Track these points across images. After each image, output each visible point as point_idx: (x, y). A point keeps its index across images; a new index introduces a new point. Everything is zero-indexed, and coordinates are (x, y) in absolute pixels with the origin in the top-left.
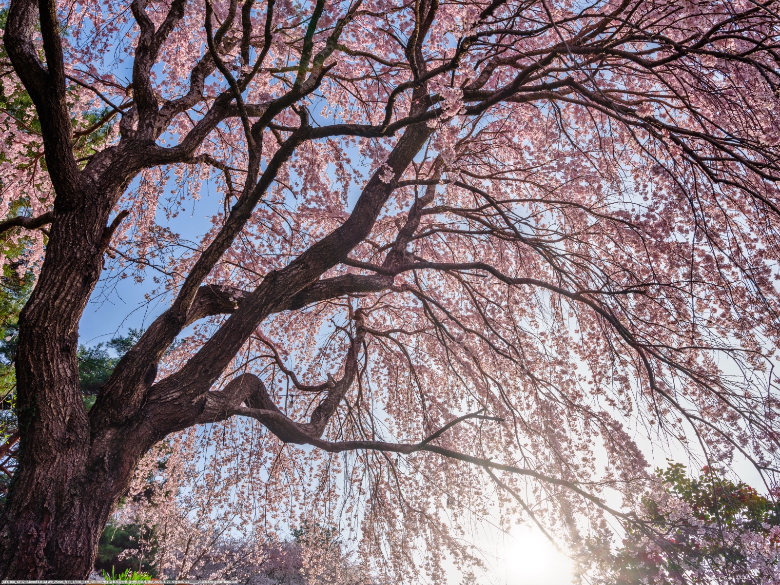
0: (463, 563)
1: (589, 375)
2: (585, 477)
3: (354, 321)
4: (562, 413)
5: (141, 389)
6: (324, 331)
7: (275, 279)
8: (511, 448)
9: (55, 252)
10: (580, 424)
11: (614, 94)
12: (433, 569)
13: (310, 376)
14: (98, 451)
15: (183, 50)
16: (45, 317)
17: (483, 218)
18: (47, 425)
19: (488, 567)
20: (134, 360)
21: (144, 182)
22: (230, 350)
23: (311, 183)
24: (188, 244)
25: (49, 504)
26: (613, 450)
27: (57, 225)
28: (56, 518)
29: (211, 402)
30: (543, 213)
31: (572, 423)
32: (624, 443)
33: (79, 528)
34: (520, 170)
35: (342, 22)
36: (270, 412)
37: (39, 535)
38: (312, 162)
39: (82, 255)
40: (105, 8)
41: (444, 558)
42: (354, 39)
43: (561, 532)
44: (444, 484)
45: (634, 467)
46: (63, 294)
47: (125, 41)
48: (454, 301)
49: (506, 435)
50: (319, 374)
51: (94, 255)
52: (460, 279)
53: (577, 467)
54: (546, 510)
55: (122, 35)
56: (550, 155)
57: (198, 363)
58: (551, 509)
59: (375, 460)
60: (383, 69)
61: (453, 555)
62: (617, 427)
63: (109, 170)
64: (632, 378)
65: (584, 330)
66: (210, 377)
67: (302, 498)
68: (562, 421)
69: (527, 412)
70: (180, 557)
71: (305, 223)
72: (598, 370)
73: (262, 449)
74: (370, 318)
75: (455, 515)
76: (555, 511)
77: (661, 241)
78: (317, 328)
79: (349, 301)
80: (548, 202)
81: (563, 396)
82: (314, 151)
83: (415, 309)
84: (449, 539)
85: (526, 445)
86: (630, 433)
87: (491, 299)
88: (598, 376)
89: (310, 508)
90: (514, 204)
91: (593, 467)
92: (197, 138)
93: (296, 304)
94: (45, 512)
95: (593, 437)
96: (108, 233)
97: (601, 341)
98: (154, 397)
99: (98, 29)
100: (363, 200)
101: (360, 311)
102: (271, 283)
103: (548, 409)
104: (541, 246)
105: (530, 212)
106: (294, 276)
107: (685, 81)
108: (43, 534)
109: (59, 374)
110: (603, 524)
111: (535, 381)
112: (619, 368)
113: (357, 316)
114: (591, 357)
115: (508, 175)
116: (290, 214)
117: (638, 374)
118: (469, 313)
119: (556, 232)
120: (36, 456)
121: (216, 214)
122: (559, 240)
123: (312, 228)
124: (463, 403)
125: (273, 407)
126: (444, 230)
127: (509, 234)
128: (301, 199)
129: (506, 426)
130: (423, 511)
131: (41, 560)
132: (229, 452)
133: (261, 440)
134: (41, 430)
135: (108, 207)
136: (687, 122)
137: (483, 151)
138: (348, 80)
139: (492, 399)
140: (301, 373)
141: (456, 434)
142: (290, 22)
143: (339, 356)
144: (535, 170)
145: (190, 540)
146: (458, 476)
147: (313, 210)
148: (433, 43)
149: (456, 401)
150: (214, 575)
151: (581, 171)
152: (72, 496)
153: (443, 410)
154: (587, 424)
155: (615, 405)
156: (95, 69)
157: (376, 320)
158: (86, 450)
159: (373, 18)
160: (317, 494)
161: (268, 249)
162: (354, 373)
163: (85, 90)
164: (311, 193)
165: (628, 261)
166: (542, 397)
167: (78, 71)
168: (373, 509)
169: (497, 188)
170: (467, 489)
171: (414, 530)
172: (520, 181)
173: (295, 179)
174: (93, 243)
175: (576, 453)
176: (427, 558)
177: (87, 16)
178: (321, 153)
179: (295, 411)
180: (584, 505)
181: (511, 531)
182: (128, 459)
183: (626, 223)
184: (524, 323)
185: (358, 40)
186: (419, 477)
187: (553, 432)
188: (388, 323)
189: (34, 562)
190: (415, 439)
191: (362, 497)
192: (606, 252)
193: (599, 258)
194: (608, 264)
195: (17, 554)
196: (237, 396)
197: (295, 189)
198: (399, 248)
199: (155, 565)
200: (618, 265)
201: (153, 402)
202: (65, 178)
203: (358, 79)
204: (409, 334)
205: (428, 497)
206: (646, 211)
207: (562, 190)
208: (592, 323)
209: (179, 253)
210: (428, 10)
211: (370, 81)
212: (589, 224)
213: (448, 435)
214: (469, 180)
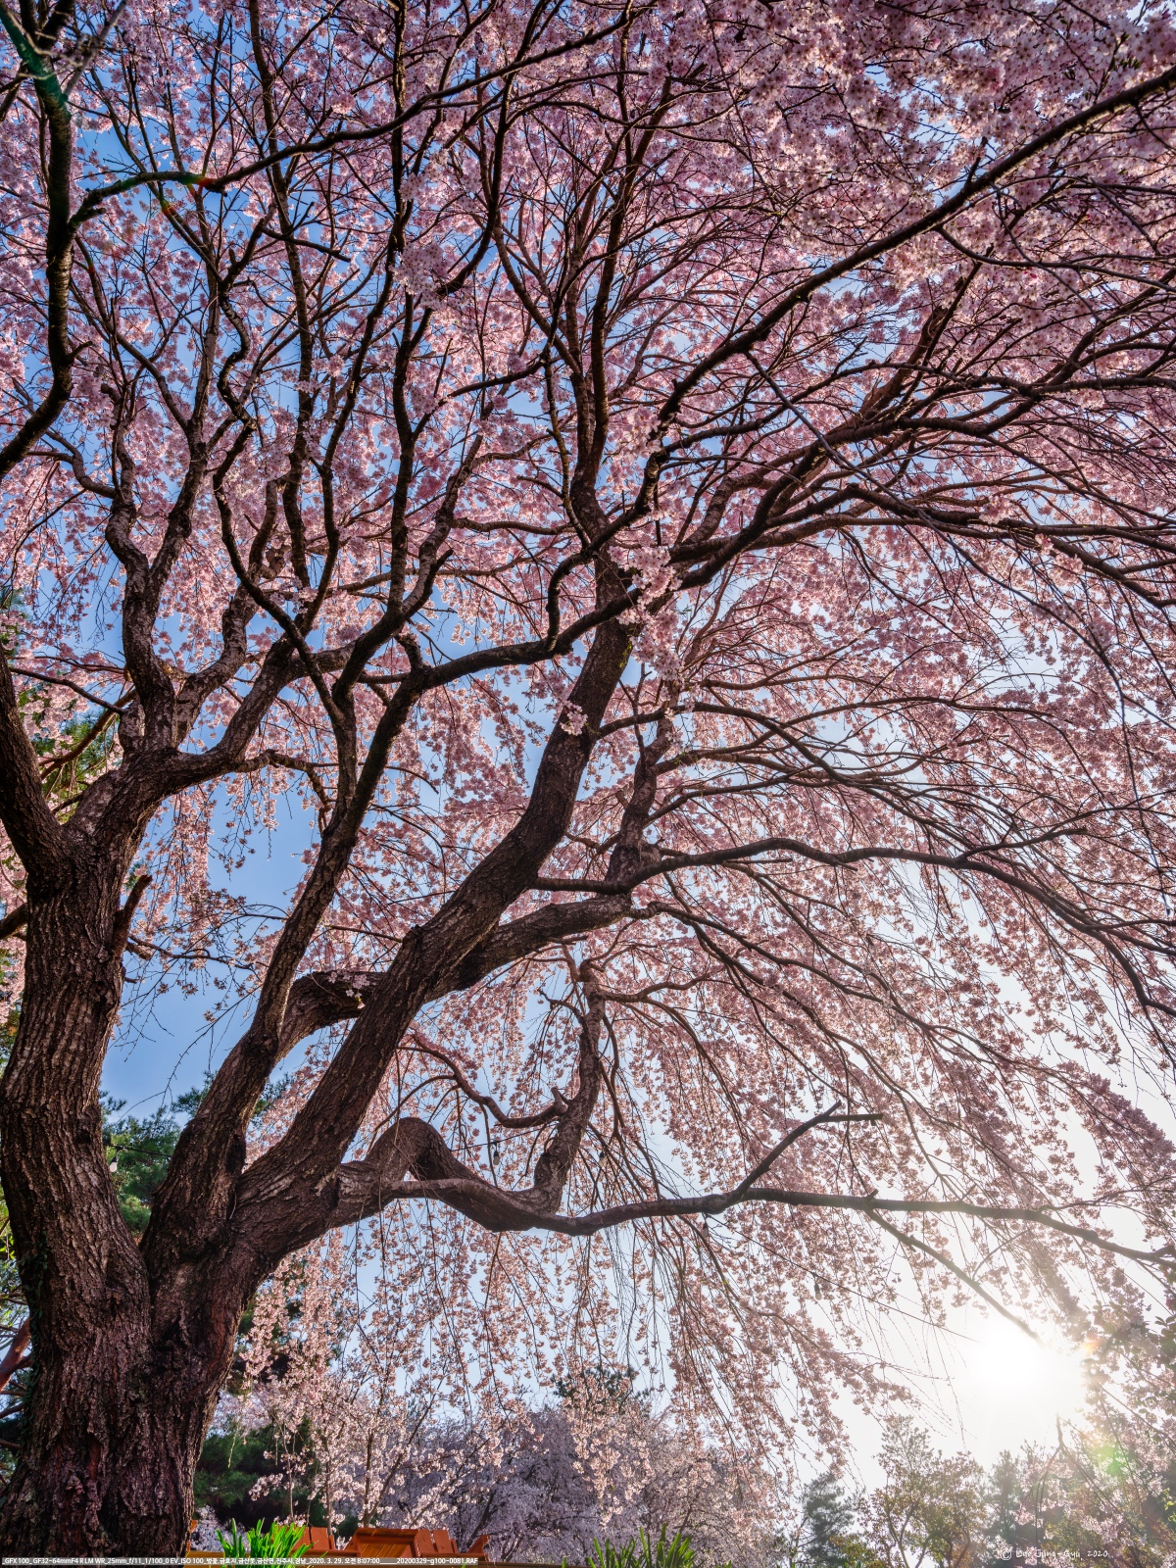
0: (872, 1401)
1: (1024, 999)
2: (1064, 1194)
3: (581, 984)
4: (992, 1079)
5: (222, 1183)
6: (531, 1014)
7: (420, 942)
8: (912, 1164)
9: (40, 971)
10: (1029, 1094)
11: (948, 494)
12: (818, 1420)
13: (523, 1098)
14: (165, 1313)
15: (206, 586)
16: (39, 1089)
17: (769, 757)
18: (71, 1281)
19: (922, 1398)
20: (202, 1134)
21: (180, 820)
22: (364, 1084)
23: (458, 759)
24: (262, 911)
25: (96, 1427)
26: (1102, 1131)
27: (37, 923)
28: (112, 1450)
29: (348, 1184)
30: (873, 725)
31: (1014, 1095)
32: (1120, 1116)
33: (154, 1461)
34: (814, 659)
35: (456, 481)
36: (456, 1182)
37: (86, 1488)
38: (454, 725)
39: (85, 968)
40: (69, 547)
41: (834, 1396)
42: (483, 505)
43: (1042, 1306)
44: (805, 1252)
45: (1150, 1157)
46: (63, 1042)
47: (109, 593)
48: (750, 914)
49: (899, 1140)
50: (539, 1092)
51: (105, 964)
52: (751, 874)
53: (1042, 1178)
54: (1005, 1270)
55: (103, 583)
56: (861, 623)
57: (314, 1118)
58: (1013, 1267)
59: (670, 1232)
60: (543, 542)
61: (849, 1387)
62: (1100, 1087)
63: (109, 811)
64: (1104, 990)
65: (997, 918)
66: (339, 1138)
67: (551, 1326)
68: (994, 1094)
69: (927, 1090)
70: (360, 1474)
71: (462, 832)
72: (1039, 987)
73: (463, 1249)
74: (610, 974)
75: (837, 1309)
76: (1021, 1267)
77: (1098, 730)
78: (520, 1010)
79: (566, 952)
80: (874, 705)
81: (984, 1048)
82: (453, 706)
83: (685, 942)
84: (836, 1356)
85: (938, 1152)
86: (1128, 1094)
87: (815, 896)
88: (1042, 997)
89: (570, 1343)
90: (817, 721)
91: (1074, 1171)
92: (245, 727)
93: (468, 976)
94: (90, 1442)
95: (1059, 1115)
96: (122, 919)
97: (1032, 932)
98: (248, 1195)
99: (63, 584)
100: (546, 771)
101: (587, 964)
102: (414, 949)
103: (962, 1077)
104: (879, 783)
105: (850, 727)
106: (451, 929)
107: (1068, 443)
108: (92, 1484)
109: (78, 1184)
110: (1120, 1278)
111: (928, 1030)
112: (1077, 976)
113: (584, 974)
114: (1019, 964)
115: (796, 673)
116: (433, 820)
117: (1114, 981)
118: (782, 930)
119: (901, 755)
120: (60, 1342)
121: (308, 847)
122: (912, 768)
123: (476, 837)
124: (805, 1096)
125: (462, 1171)
126: (708, 793)
127: (817, 776)
128: (446, 791)
129: (893, 1124)
130: (777, 1315)
131: (97, 1535)
132: (407, 1266)
133: (459, 1233)
134: (62, 1291)
135: (114, 876)
136: (1091, 511)
137: (743, 640)
138: (487, 574)
139: (856, 1078)
140: (507, 1097)
141: (807, 1154)
142: (371, 500)
143: (568, 1051)
144: (841, 653)
145: (371, 1440)
146: (826, 1233)
147: (472, 805)
148: (617, 480)
149: (793, 1094)
150: (425, 1499)
151: (922, 638)
152: (134, 1403)
153: (774, 1115)
154: (1042, 1092)
155: (1086, 1045)
156: (69, 650)
157: (621, 975)
158: (145, 1313)
159: (507, 463)
160: (577, 1316)
161: (407, 890)
162: (597, 1080)
163: (58, 687)
164: (462, 777)
165: (1045, 777)
166: (947, 1057)
167: (43, 659)
168: (684, 1323)
169: (781, 701)
170: (848, 1256)
171: (767, 1351)
172: (819, 678)
173: (431, 759)
174: (100, 942)
175: (1035, 1149)
176: (802, 1402)
177: (43, 566)
178: (466, 706)
179: (508, 1168)
180: (1074, 1247)
181: (947, 1322)
182: (221, 1316)
183: (1025, 711)
184: (884, 928)
185: (490, 503)
186: (755, 1249)
187: (983, 1118)
188: (642, 975)
189: (85, 1541)
190: (734, 1178)
191: (659, 1305)
192: (1002, 770)
193: (993, 784)
194: (1012, 792)
195: (52, 1532)
196: (395, 1163)
197: (434, 776)
198: (629, 841)
199: (319, 1497)
200: (1027, 789)
201: (248, 1204)
202: (37, 843)
203: (504, 568)
204: (684, 988)
205: (780, 1283)
206: (1057, 682)
207: (897, 679)
208: (1007, 903)
209: (250, 928)
210: (591, 428)
211: (524, 567)
212: (959, 727)
213: (792, 1160)
214: (729, 697)
